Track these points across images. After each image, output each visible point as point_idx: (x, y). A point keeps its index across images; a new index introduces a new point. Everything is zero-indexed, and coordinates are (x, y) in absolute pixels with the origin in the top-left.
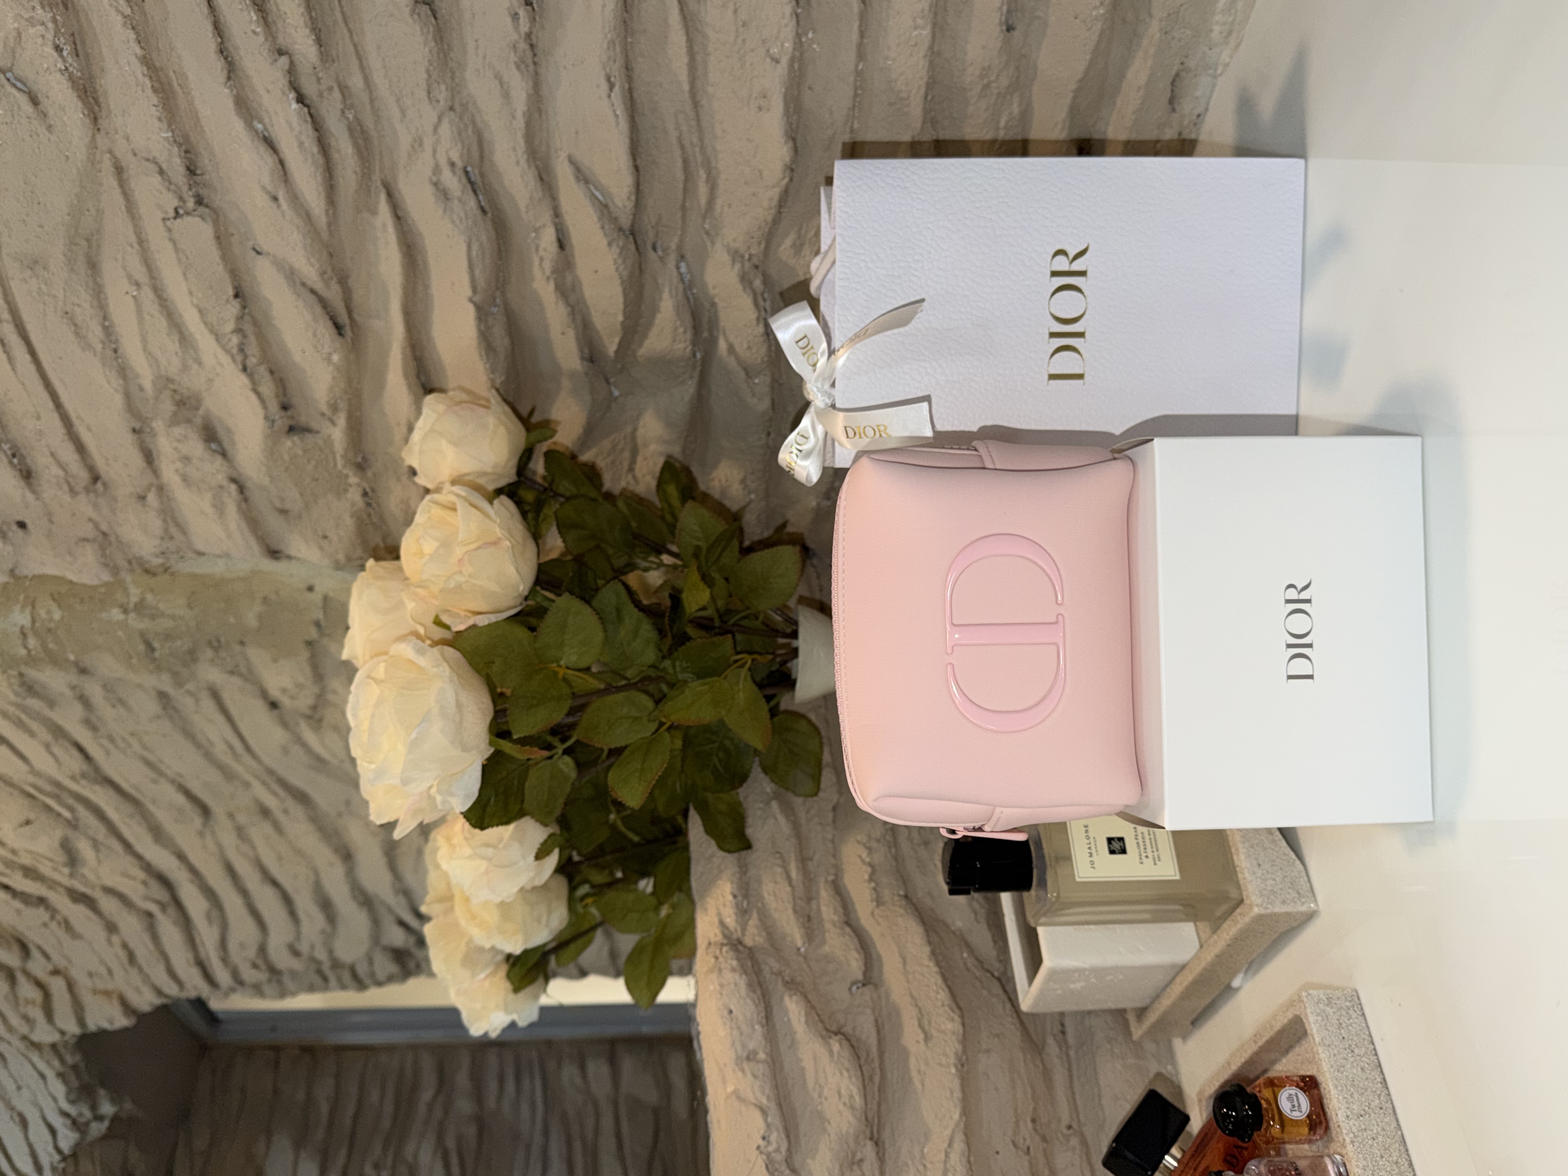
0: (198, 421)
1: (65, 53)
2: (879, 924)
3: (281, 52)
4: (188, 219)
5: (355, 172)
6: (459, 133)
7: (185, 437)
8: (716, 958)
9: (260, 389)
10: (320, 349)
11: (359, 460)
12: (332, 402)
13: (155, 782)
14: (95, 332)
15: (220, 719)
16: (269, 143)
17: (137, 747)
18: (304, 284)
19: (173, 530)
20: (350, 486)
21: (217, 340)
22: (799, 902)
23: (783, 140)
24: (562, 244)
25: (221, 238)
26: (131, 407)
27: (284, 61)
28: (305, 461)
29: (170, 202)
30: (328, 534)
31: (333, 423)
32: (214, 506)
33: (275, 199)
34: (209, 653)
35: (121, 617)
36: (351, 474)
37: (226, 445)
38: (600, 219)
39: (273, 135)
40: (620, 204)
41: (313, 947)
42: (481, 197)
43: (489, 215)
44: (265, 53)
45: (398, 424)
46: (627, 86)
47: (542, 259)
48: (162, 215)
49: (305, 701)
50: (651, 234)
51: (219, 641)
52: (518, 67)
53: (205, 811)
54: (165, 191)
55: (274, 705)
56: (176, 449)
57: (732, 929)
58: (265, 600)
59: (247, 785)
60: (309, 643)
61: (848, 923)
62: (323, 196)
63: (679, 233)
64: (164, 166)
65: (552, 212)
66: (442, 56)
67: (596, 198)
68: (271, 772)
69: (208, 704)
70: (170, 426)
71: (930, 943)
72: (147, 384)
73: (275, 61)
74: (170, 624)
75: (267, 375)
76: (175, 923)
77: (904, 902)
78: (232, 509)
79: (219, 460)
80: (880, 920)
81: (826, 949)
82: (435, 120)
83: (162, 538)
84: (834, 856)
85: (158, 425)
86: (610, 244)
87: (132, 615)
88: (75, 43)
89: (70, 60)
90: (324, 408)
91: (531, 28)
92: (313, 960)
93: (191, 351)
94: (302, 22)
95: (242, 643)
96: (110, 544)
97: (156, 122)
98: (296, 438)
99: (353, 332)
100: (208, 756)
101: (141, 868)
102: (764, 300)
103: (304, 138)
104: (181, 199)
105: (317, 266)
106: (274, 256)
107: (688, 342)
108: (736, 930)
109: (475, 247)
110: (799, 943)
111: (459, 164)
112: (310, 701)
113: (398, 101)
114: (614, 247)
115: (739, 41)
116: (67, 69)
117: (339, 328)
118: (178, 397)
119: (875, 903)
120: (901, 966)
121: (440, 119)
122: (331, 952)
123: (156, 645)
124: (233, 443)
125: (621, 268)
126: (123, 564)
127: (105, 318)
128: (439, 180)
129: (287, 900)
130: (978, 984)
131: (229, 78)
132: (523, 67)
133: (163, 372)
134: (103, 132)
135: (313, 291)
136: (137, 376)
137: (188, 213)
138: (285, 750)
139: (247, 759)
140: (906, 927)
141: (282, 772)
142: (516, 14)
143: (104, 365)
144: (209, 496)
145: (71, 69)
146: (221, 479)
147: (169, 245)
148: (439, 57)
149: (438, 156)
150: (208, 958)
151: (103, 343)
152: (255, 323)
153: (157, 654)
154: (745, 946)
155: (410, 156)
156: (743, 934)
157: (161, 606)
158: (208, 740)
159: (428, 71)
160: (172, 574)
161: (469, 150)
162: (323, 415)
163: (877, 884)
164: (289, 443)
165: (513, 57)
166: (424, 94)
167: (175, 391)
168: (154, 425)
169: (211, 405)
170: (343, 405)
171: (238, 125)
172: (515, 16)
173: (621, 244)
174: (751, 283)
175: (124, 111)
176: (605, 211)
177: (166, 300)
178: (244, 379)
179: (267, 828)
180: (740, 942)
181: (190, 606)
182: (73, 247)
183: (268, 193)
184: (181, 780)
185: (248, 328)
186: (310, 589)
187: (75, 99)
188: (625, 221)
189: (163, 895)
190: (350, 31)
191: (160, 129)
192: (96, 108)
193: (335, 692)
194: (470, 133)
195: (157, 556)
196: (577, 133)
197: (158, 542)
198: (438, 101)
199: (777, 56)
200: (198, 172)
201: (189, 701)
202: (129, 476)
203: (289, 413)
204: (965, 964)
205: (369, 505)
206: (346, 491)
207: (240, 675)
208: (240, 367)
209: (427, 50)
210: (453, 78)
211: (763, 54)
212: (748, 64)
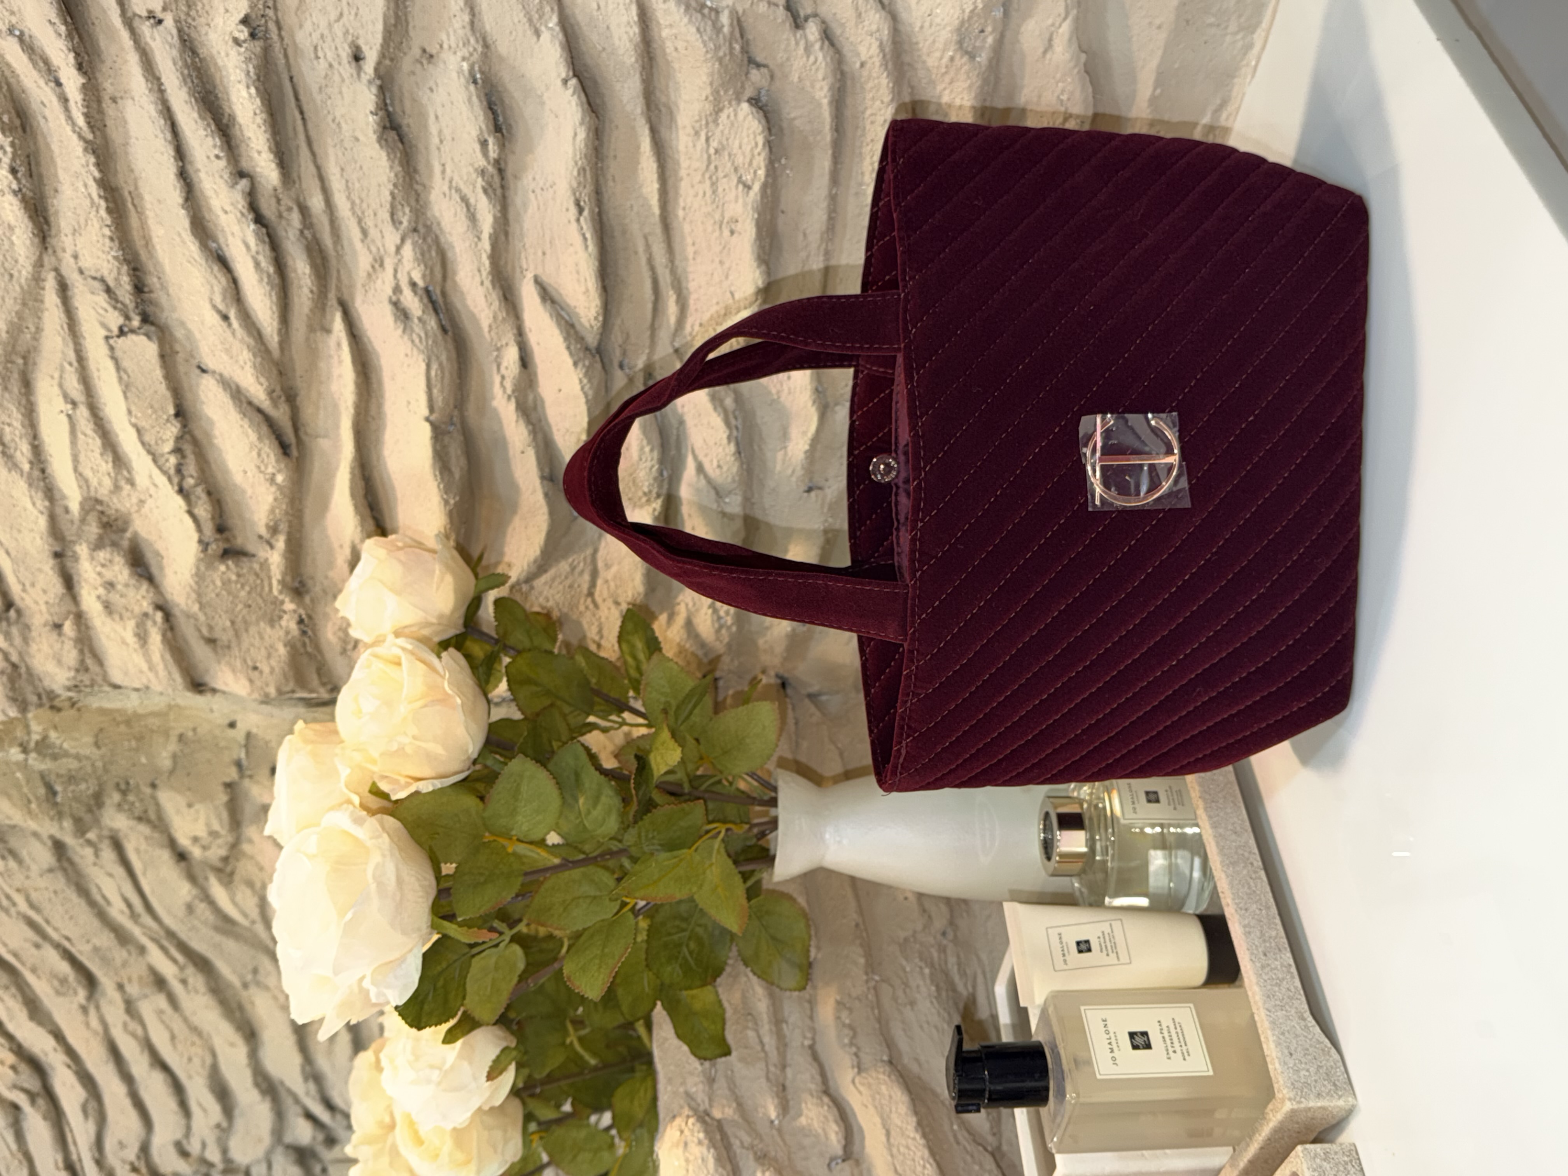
0: (125, 544)
1: (19, 175)
2: (860, 1093)
3: (241, 174)
4: (132, 337)
5: (312, 292)
6: (423, 254)
7: (110, 561)
8: (682, 1132)
9: (196, 511)
10: (263, 468)
11: (296, 584)
12: (272, 524)
13: (37, 946)
14: (23, 452)
15: (119, 871)
16: (222, 262)
17: (23, 906)
18: (250, 403)
19: (89, 662)
20: (285, 612)
21: (155, 461)
22: (772, 1069)
23: (755, 264)
24: (525, 361)
25: (167, 358)
26: (55, 530)
27: (244, 183)
28: (239, 586)
29: (115, 320)
30: (258, 665)
31: (272, 547)
32: (137, 635)
33: (225, 318)
34: (116, 797)
35: (21, 757)
36: (287, 600)
37: (154, 570)
38: (566, 339)
39: (227, 254)
40: (587, 325)
41: (204, 1145)
42: (442, 316)
43: (450, 333)
44: (226, 176)
45: (341, 546)
46: (597, 210)
47: (503, 377)
48: (104, 333)
49: (217, 852)
50: (618, 352)
51: (128, 783)
52: (485, 191)
53: (90, 981)
54: (110, 309)
55: (181, 856)
56: (99, 574)
57: (699, 1100)
58: (181, 738)
59: (142, 950)
60: (229, 786)
61: (826, 1092)
62: (276, 316)
63: (647, 351)
64: (112, 284)
65: (515, 331)
66: (407, 179)
67: (563, 318)
68: (171, 934)
69: (108, 855)
70: (94, 550)
71: (916, 1113)
72: (74, 506)
73: (236, 183)
74: (74, 764)
75: (204, 496)
76: (45, 1118)
77: (888, 1069)
78: (155, 638)
79: (145, 586)
80: (861, 1088)
81: (803, 1121)
82: (398, 241)
83: (77, 671)
84: (811, 1018)
85: (82, 550)
86: (575, 364)
87: (33, 755)
88: (29, 164)
89: (24, 181)
90: (263, 531)
91: (499, 154)
92: (204, 1161)
93: (125, 473)
94: (266, 148)
95: (154, 786)
96: (20, 675)
97: (107, 241)
98: (230, 563)
99: (299, 451)
100: (102, 916)
101: (11, 1050)
102: (736, 418)
103: (261, 258)
104: (128, 318)
105: (266, 384)
106: (221, 375)
107: (655, 462)
108: (703, 1102)
109: (435, 366)
110: (773, 1114)
111: (421, 283)
112: (223, 852)
113: (360, 221)
114: (580, 365)
115: (712, 167)
116: (20, 190)
117: (284, 448)
118: (105, 519)
119: (856, 1070)
120: (883, 1138)
121: (403, 240)
122: (225, 1151)
123: (58, 788)
124: (161, 568)
125: (587, 388)
126: (34, 699)
127: (35, 437)
128: (399, 300)
129: (178, 1088)
130: (968, 1158)
131: (187, 199)
132: (490, 191)
133: (92, 494)
134: (50, 251)
135: (259, 411)
136: (64, 497)
137: (132, 331)
138: (190, 909)
139: (147, 919)
140: (890, 1097)
141: (183, 935)
142: (486, 141)
143: (30, 485)
144: (131, 624)
145: (24, 190)
146: (146, 606)
147: (110, 365)
148: (404, 181)
149: (399, 275)
150: (80, 1160)
151: (31, 463)
152: (196, 443)
153: (59, 799)
154: (713, 1118)
155: (369, 275)
156: (711, 1106)
157: (66, 746)
158: (104, 897)
159: (392, 194)
160: (79, 710)
161: (432, 271)
162: (261, 537)
163: (858, 1048)
164: (223, 568)
165: (480, 182)
166: (387, 216)
167: (102, 513)
168: (78, 548)
169: (140, 526)
170: (283, 527)
171: (193, 247)
172: (484, 144)
173: (587, 363)
174: (721, 402)
175: (75, 230)
176: (572, 332)
177: (101, 419)
178: (179, 501)
179: (161, 1001)
180: (708, 1114)
181: (97, 745)
182: (9, 365)
183: (219, 312)
184: (67, 944)
185: (188, 448)
186: (232, 725)
187: (26, 220)
188: (592, 340)
189: (32, 1083)
190: (313, 154)
191: (111, 248)
192: (45, 227)
193: (250, 841)
194: (434, 253)
195: (69, 689)
196: (544, 254)
197: (72, 674)
198: (401, 223)
199: (749, 183)
200: (146, 289)
201: (88, 852)
202: (47, 603)
203: (224, 536)
204: (955, 1136)
205: (304, 633)
206: (280, 618)
207: (149, 821)
208: (176, 488)
209: (392, 175)
210: (417, 201)
211: (735, 181)
212: (720, 190)
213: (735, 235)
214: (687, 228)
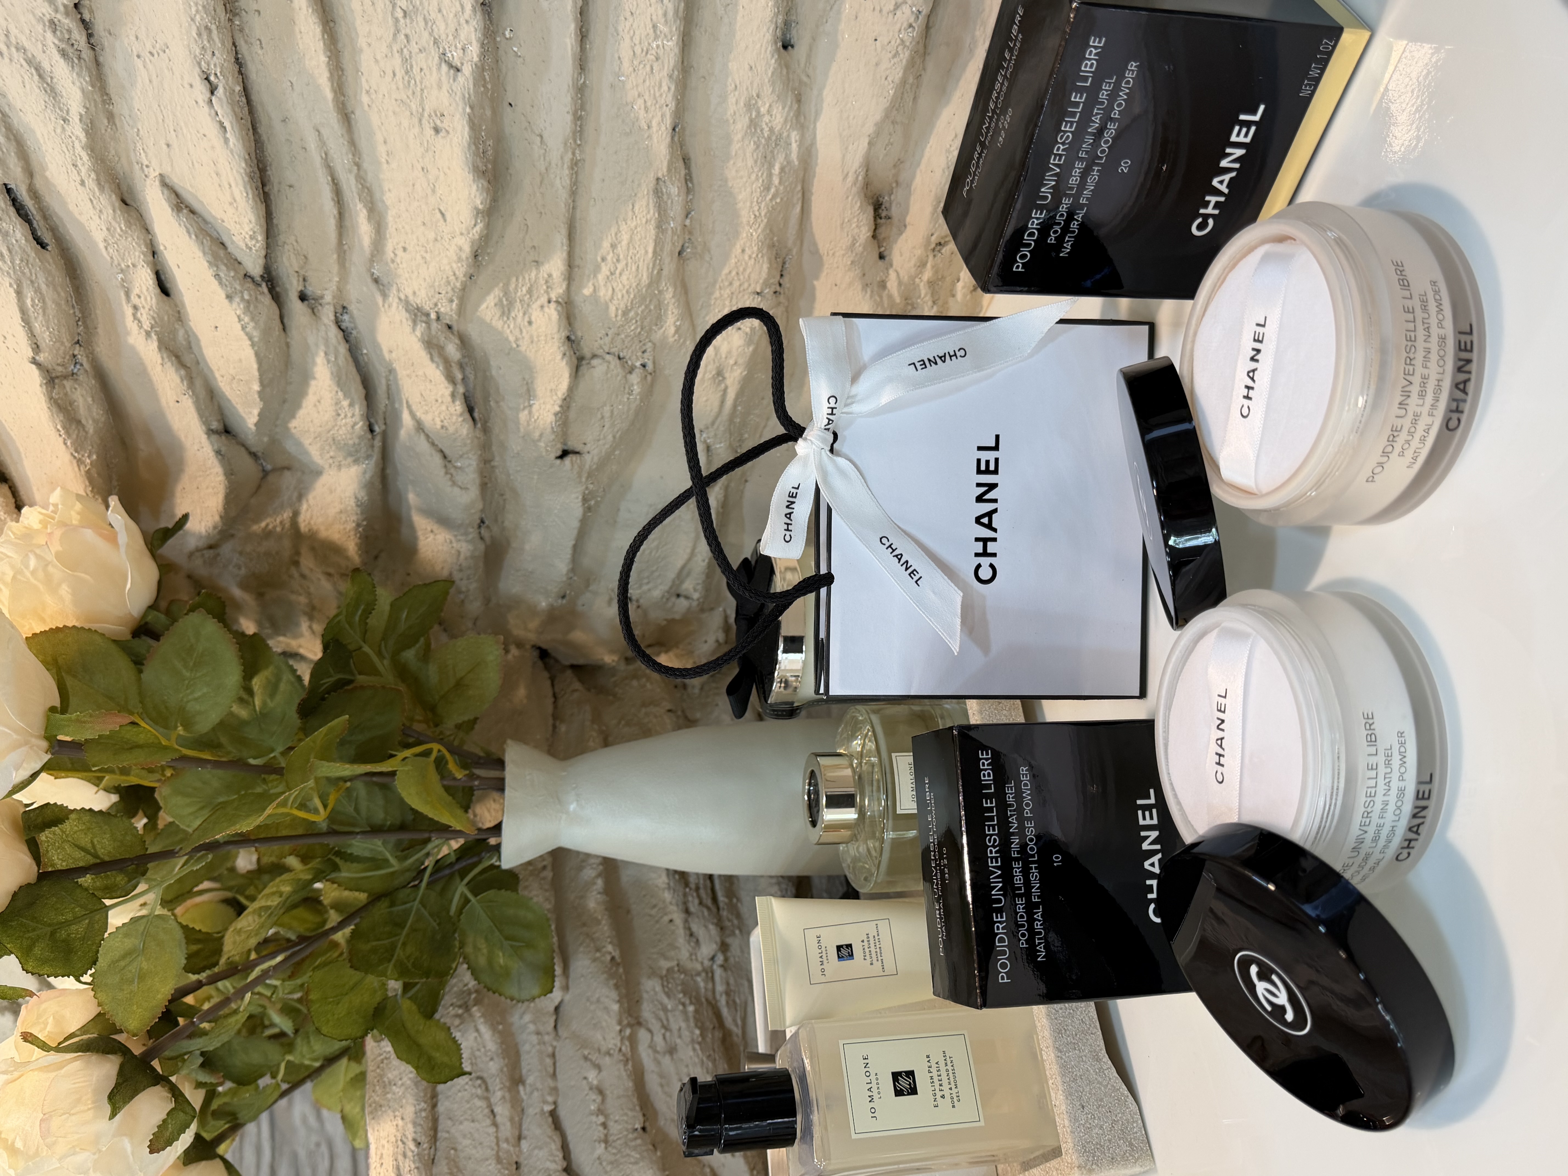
24: (165, 287)
38: (213, 263)
40: (244, 245)
42: (33, 223)
43: (51, 249)
46: (239, 88)
47: (136, 308)
50: (295, 279)
52: (62, 52)
63: (336, 278)
65: (144, 249)
67: (205, 234)
114: (237, 298)
115: (401, 36)
125: (250, 327)
132: (70, 52)
165: (51, 39)
173: (248, 295)
174: (441, 350)
176: (220, 251)
188: (255, 268)
196: (169, 146)
199: (457, 63)
211: (436, 58)
212: (416, 70)
213: (442, 134)
214: (375, 119)
